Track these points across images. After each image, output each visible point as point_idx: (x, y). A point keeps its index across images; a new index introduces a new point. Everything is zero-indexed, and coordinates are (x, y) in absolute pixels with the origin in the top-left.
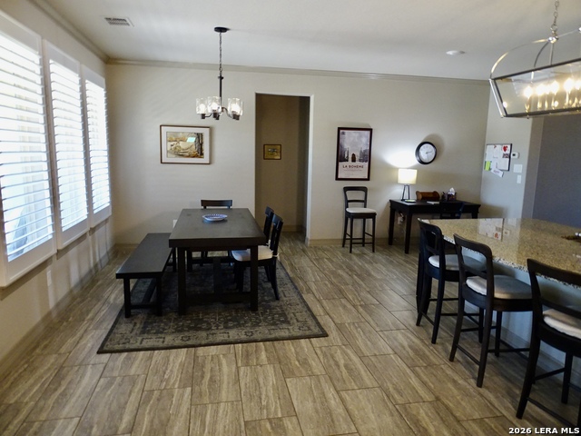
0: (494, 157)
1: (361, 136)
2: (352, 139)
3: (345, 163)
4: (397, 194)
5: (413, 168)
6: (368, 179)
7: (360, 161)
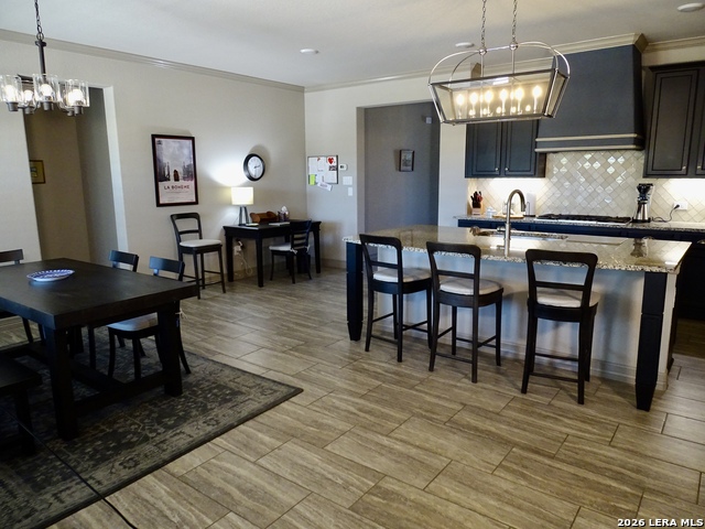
0: (319, 170)
1: (181, 147)
2: (171, 150)
3: (166, 183)
4: (231, 218)
5: (245, 185)
6: (196, 203)
7: (184, 179)
